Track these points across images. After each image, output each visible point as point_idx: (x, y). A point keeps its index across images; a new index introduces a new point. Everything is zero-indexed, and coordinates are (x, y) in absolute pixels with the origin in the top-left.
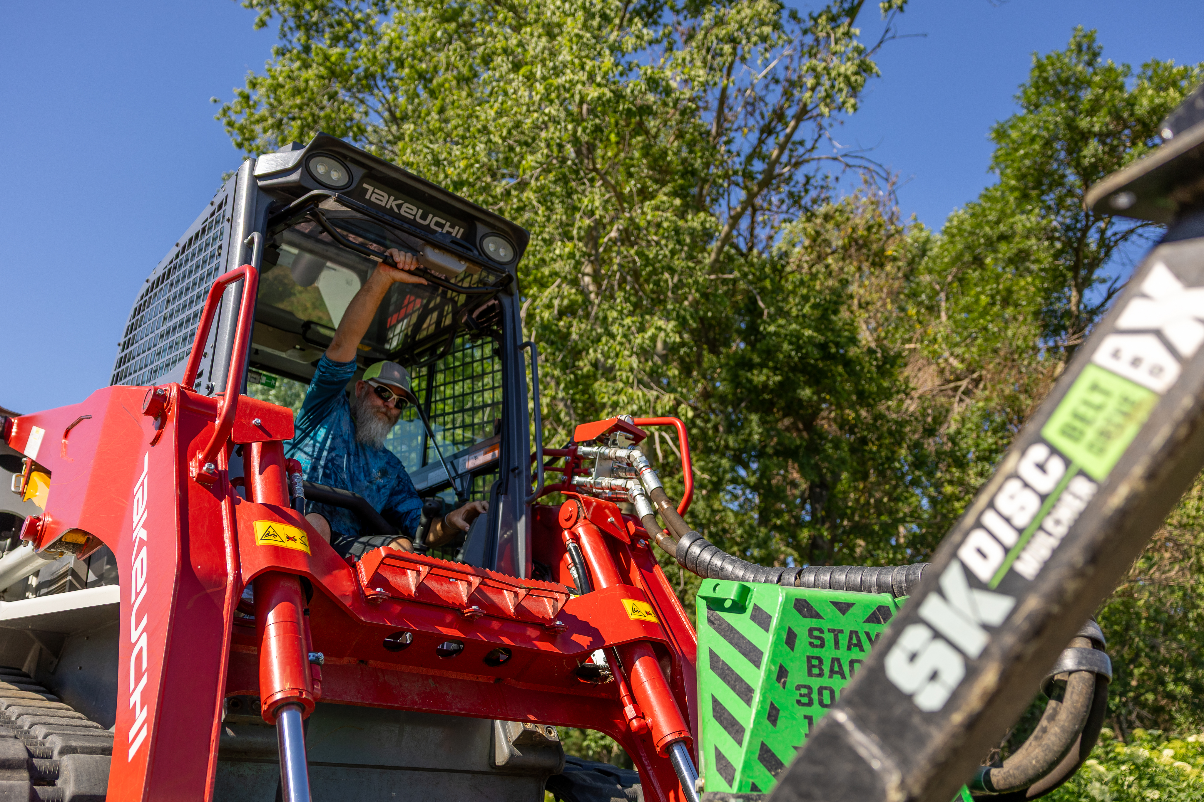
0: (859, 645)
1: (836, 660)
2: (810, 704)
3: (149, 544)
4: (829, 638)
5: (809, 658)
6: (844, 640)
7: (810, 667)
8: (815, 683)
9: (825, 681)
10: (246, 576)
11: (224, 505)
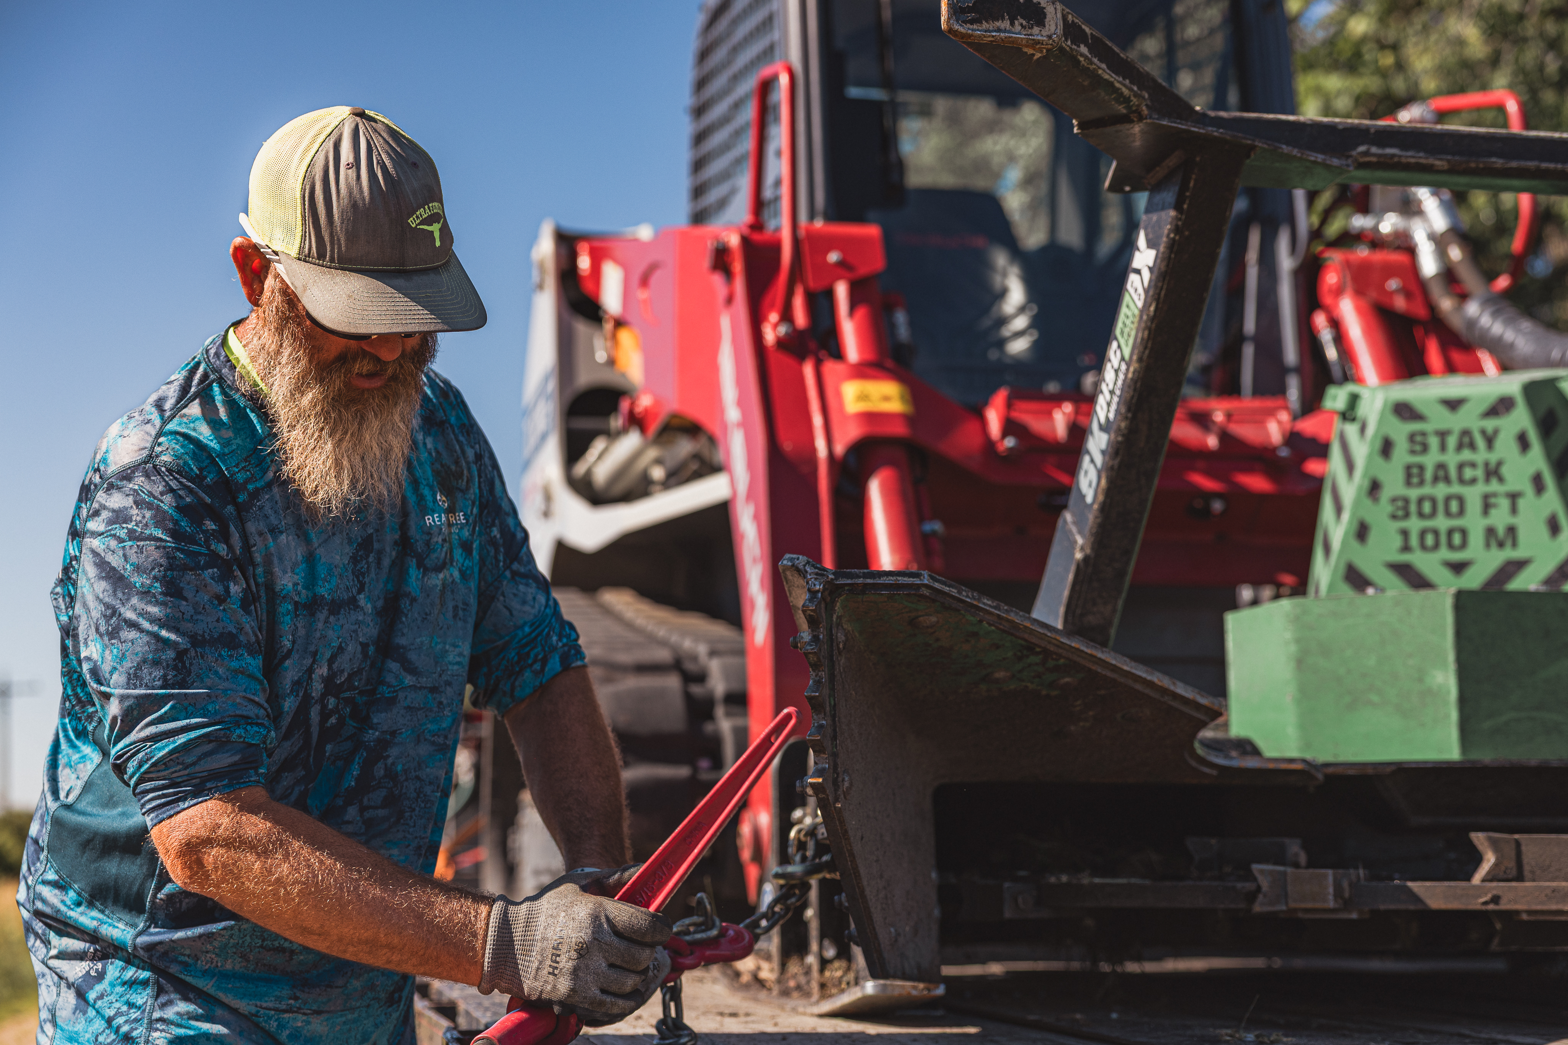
0: (1472, 446)
1: (1441, 466)
2: (1407, 515)
3: (744, 424)
4: (1434, 442)
5: (1408, 468)
6: (1452, 441)
7: (1408, 475)
8: (1414, 494)
9: (1427, 490)
10: (839, 449)
11: (808, 370)
